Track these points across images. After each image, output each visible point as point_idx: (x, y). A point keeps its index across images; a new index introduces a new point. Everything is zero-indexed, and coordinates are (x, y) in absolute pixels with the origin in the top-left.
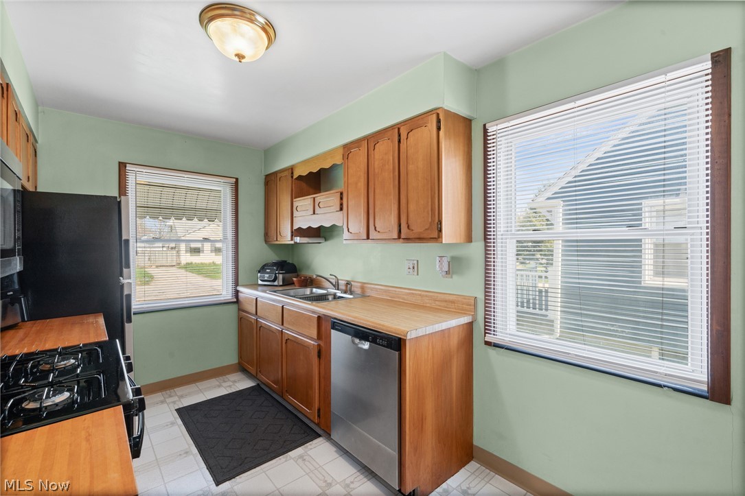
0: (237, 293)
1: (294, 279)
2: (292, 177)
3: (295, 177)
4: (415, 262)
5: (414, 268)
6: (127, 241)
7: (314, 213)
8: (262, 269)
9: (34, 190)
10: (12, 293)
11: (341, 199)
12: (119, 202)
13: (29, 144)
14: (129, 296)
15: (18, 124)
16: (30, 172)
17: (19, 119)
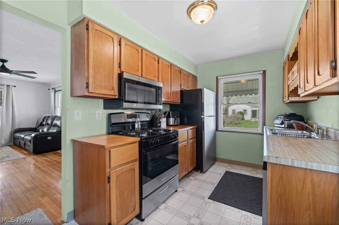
1: (294, 124)
2: (288, 60)
3: (290, 59)
6: (203, 103)
7: (292, 80)
8: (277, 118)
10: (176, 117)
11: (298, 65)
12: (201, 90)
13: (189, 78)
14: (204, 122)
15: (179, 73)
16: (189, 85)
17: (181, 72)
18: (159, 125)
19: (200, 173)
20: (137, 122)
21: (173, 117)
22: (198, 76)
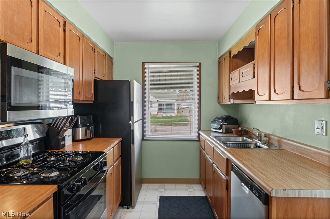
0: (199, 134)
1: (233, 129)
2: (230, 57)
3: (232, 56)
4: (324, 123)
5: (322, 128)
6: (133, 102)
7: (240, 82)
8: (214, 121)
9: (111, 79)
10: (88, 125)
11: (254, 68)
12: (130, 83)
13: (105, 60)
14: (133, 131)
15: (93, 52)
16: (105, 71)
17: (95, 49)
18: (62, 143)
19: (128, 208)
20: (25, 145)
21: (82, 127)
22: (114, 58)
